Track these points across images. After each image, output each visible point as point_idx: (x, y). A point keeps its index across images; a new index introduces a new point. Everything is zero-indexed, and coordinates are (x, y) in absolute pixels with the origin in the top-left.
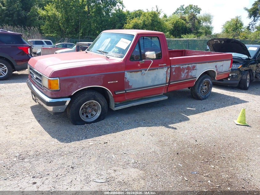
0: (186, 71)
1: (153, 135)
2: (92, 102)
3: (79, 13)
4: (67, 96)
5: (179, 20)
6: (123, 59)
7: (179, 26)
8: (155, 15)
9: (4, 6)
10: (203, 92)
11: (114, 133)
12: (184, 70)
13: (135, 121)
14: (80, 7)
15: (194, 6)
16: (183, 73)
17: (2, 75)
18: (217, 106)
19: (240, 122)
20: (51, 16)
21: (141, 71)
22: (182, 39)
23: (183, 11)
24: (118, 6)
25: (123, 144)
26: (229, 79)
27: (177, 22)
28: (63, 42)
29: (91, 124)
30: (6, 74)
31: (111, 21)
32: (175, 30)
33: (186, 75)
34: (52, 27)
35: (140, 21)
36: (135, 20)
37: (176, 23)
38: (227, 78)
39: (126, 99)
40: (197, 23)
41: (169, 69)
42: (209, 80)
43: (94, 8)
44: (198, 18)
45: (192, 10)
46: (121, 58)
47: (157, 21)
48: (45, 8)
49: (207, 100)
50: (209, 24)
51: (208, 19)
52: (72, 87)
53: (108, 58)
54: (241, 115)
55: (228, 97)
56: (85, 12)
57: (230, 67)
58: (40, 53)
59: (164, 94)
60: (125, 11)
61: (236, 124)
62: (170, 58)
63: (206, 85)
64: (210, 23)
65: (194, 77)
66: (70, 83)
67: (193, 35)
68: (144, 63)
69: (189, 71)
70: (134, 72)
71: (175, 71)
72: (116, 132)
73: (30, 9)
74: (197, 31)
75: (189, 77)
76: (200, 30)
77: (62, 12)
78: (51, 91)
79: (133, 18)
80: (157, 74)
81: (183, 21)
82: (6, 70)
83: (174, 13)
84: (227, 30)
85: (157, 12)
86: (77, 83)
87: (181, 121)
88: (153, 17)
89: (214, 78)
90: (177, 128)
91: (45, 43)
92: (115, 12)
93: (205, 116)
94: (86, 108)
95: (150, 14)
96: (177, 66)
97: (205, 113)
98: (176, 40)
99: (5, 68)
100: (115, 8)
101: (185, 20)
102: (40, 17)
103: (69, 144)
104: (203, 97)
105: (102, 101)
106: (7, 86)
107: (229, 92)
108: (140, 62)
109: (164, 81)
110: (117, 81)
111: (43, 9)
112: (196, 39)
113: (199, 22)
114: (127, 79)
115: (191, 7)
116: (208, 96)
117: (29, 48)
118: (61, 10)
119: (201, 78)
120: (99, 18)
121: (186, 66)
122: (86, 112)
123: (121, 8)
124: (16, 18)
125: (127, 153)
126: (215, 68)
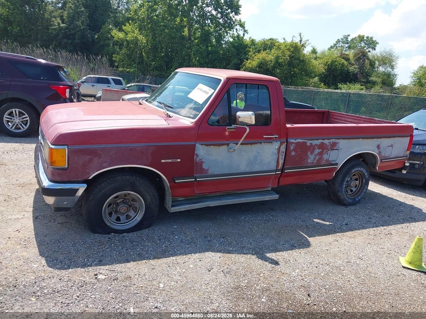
0: (317, 151)
1: (228, 273)
2: (129, 194)
3: (173, 38)
4: (80, 180)
5: (337, 60)
6: (194, 121)
7: (336, 70)
8: (296, 49)
9: (63, 23)
10: (351, 191)
11: (154, 258)
12: (314, 149)
13: (205, 237)
14: (177, 30)
15: (368, 37)
16: (312, 153)
17: (20, 129)
18: (374, 221)
19: (410, 263)
20: (132, 41)
21: (228, 145)
22: (339, 91)
23: (347, 45)
24: (236, 29)
25: (161, 285)
26: (404, 172)
27: (333, 62)
28: (143, 82)
29: (121, 235)
30: (26, 128)
31: (224, 54)
32: (329, 74)
33: (317, 158)
34: (131, 58)
35: (269, 57)
36: (262, 55)
37: (332, 64)
38: (400, 170)
39: (196, 192)
40: (368, 67)
41: (284, 146)
42: (364, 171)
43: (199, 32)
44: (371, 57)
45: (363, 44)
46: (193, 118)
47: (298, 59)
48: (124, 28)
49: (358, 207)
50: (389, 69)
51: (388, 60)
52: (90, 164)
53: (170, 117)
54: (414, 248)
55: (401, 204)
56: (183, 37)
57: (407, 150)
58: (100, 97)
59: (273, 189)
60: (248, 40)
61: (403, 267)
62: (288, 126)
63: (356, 180)
64: (392, 67)
65: (332, 163)
66: (88, 157)
67: (358, 86)
68: (234, 130)
69: (323, 151)
70: (214, 145)
71: (294, 150)
72: (158, 258)
73: (100, 28)
74: (368, 79)
75: (323, 162)
76: (373, 78)
77: (147, 35)
78: (53, 168)
79: (259, 51)
80: (258, 153)
81: (343, 61)
82: (27, 120)
83: (331, 47)
84: (420, 82)
85: (301, 43)
86: (100, 158)
87: (293, 247)
88: (292, 52)
89: (375, 168)
90: (281, 261)
91: (112, 81)
92: (231, 40)
93: (343, 241)
94: (118, 205)
95: (288, 47)
96: (301, 141)
97: (347, 233)
98: (327, 92)
99: (26, 117)
100: (231, 32)
101: (348, 59)
102: (114, 42)
103: (64, 273)
104: (350, 201)
105: (147, 194)
106: (21, 147)
107: (403, 194)
108: (228, 129)
109: (273, 166)
110: (179, 160)
111: (121, 30)
112: (363, 92)
113: (372, 64)
114: (200, 157)
115: (361, 38)
116: (359, 200)
117: (68, 88)
118: (147, 33)
119: (349, 166)
120: (204, 48)
121: (318, 142)
122: (116, 212)
123: (241, 33)
124: (79, 41)
125: (162, 306)
126: (376, 149)
